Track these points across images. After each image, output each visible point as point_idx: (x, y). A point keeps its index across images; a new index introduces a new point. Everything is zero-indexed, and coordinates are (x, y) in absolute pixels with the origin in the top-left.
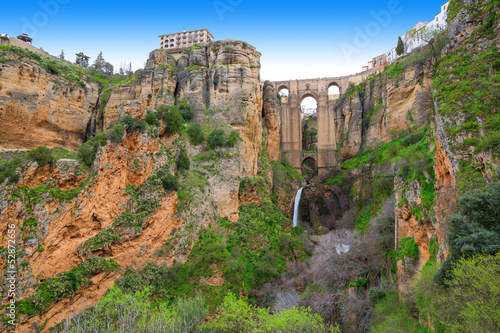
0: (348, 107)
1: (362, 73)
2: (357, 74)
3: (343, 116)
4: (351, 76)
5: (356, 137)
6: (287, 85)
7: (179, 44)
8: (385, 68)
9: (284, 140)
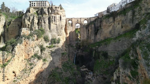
0: (90, 28)
1: (94, 17)
2: (93, 17)
3: (89, 31)
4: (91, 18)
5: (93, 38)
6: (71, 19)
7: (37, 5)
8: (102, 16)
9: (71, 37)
